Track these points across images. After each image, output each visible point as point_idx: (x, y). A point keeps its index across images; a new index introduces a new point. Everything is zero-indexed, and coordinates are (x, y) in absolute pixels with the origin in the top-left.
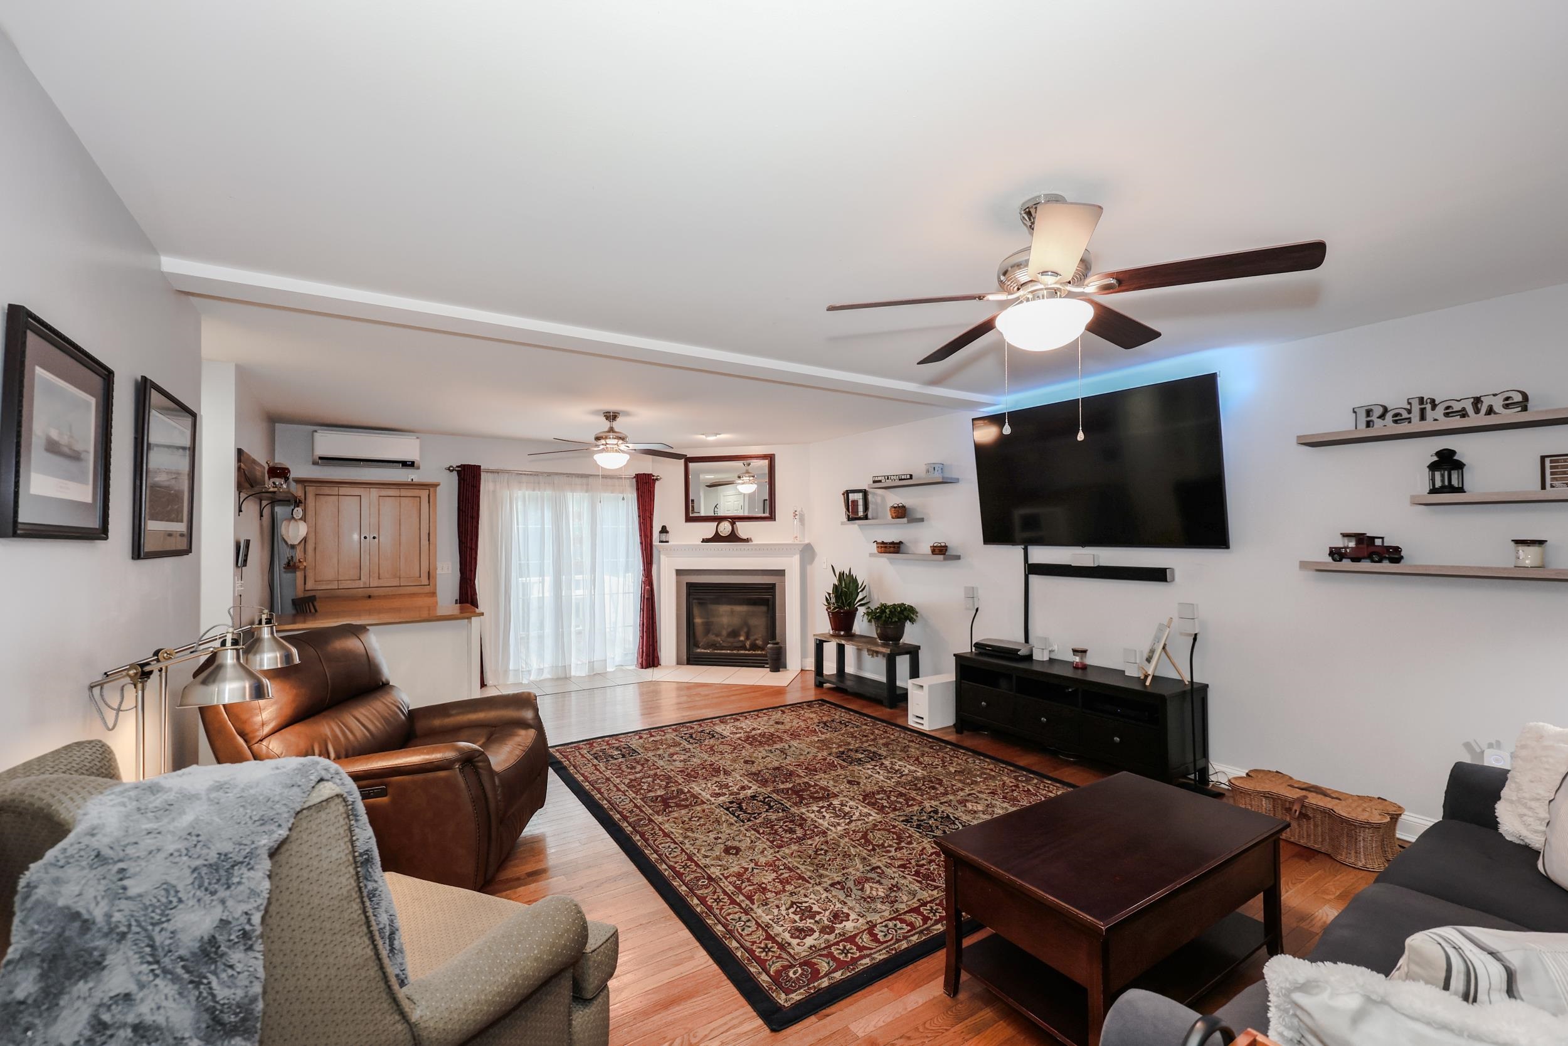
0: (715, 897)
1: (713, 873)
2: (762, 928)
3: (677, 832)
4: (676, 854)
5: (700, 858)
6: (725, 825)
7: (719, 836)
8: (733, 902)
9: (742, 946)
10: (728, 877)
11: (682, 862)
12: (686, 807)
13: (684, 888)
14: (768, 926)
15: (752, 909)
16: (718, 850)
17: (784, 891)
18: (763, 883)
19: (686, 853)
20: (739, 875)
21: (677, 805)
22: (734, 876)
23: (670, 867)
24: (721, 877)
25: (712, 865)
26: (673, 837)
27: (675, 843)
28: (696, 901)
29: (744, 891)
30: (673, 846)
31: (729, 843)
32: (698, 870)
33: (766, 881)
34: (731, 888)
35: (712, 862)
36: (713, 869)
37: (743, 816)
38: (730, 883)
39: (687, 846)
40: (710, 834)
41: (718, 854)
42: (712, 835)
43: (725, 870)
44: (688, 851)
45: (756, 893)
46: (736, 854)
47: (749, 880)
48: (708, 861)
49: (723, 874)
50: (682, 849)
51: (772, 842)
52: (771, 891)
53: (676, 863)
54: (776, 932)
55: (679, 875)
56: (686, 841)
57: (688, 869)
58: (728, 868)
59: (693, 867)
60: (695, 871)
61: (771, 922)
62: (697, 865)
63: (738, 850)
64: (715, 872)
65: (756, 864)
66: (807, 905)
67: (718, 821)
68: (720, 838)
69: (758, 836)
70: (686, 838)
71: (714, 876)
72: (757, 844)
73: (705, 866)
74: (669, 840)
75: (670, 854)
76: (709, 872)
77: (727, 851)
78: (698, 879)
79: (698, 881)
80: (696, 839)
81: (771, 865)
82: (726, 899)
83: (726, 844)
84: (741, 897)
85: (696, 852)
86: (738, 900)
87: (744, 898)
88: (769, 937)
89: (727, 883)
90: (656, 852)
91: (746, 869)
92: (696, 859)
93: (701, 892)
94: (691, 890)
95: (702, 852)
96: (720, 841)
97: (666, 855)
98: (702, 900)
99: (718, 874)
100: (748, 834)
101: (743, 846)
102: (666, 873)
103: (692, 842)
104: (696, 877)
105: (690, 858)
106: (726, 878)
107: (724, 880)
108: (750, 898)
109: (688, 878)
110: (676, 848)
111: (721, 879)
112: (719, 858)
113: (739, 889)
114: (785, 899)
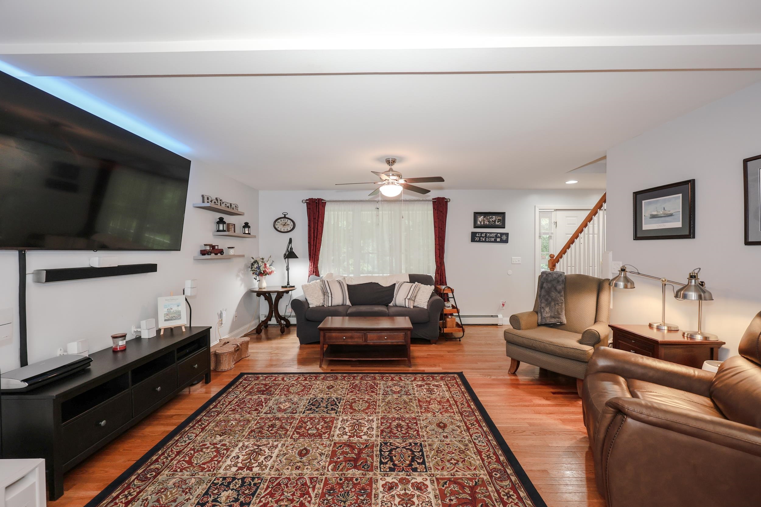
0: (463, 406)
1: (459, 416)
2: (450, 391)
3: (471, 452)
4: (476, 435)
5: (462, 427)
6: (435, 447)
7: (443, 439)
8: (456, 402)
9: (461, 388)
10: (452, 412)
11: (474, 428)
12: (455, 482)
13: (476, 414)
14: (447, 391)
15: (450, 397)
16: (448, 429)
17: (431, 399)
18: (438, 404)
19: (469, 433)
20: (447, 411)
21: (462, 487)
22: (449, 412)
23: (481, 427)
24: (456, 413)
25: (457, 421)
26: (475, 449)
27: (474, 443)
28: (472, 407)
29: (449, 404)
30: (477, 442)
31: (441, 430)
32: (466, 420)
33: (436, 405)
34: (453, 407)
35: (457, 422)
36: (458, 418)
37: (417, 449)
38: (453, 409)
39: (467, 438)
40: (449, 442)
41: (451, 426)
42: (448, 441)
43: (452, 416)
44: (468, 434)
45: (444, 402)
46: (441, 422)
47: (443, 408)
48: (459, 424)
49: (454, 414)
50: (471, 436)
51: (416, 423)
52: (437, 400)
53: (477, 429)
54: (446, 389)
55: (477, 421)
56: (467, 442)
57: (471, 422)
58: (450, 416)
59: (468, 423)
60: (468, 420)
61: (445, 391)
62: (465, 423)
63: (438, 425)
64: (458, 417)
65: (434, 413)
66: (427, 392)
67: (438, 451)
68: (444, 436)
69: (420, 430)
70: (467, 445)
71: (459, 415)
72: (425, 425)
73: (462, 421)
74: (479, 447)
75: (480, 436)
76: (461, 418)
77: (445, 426)
78: (468, 416)
79: (468, 415)
80: (460, 441)
81: (428, 410)
82: (458, 403)
83: (443, 431)
84: (451, 402)
85: (463, 432)
86: (454, 402)
87: (450, 401)
88: (449, 388)
89: (455, 410)
90: (489, 441)
91: (441, 413)
92: (465, 427)
93: (468, 410)
94: (473, 412)
95: (459, 430)
96: (445, 434)
97: (483, 436)
98: (469, 406)
99: (457, 415)
100: (425, 434)
101: (434, 426)
102: (484, 424)
103: (463, 440)
104: (469, 417)
105: (468, 429)
106: (453, 412)
107: (455, 411)
108: (448, 401)
109: (473, 418)
110: (475, 439)
111: (456, 412)
112: (452, 423)
113: (450, 406)
114: (433, 396)
